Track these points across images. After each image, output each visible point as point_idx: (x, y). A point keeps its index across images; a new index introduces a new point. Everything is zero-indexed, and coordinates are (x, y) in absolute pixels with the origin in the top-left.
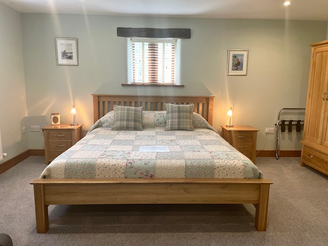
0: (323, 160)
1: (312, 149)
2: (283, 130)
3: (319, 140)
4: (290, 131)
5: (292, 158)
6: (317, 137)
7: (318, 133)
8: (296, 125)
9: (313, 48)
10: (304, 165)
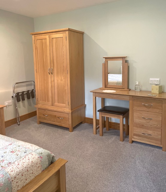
0: (55, 116)
1: (45, 110)
2: (18, 100)
3: (50, 103)
4: (23, 99)
5: (28, 120)
6: (48, 101)
7: (48, 97)
8: (26, 94)
9: (33, 36)
10: (41, 123)
